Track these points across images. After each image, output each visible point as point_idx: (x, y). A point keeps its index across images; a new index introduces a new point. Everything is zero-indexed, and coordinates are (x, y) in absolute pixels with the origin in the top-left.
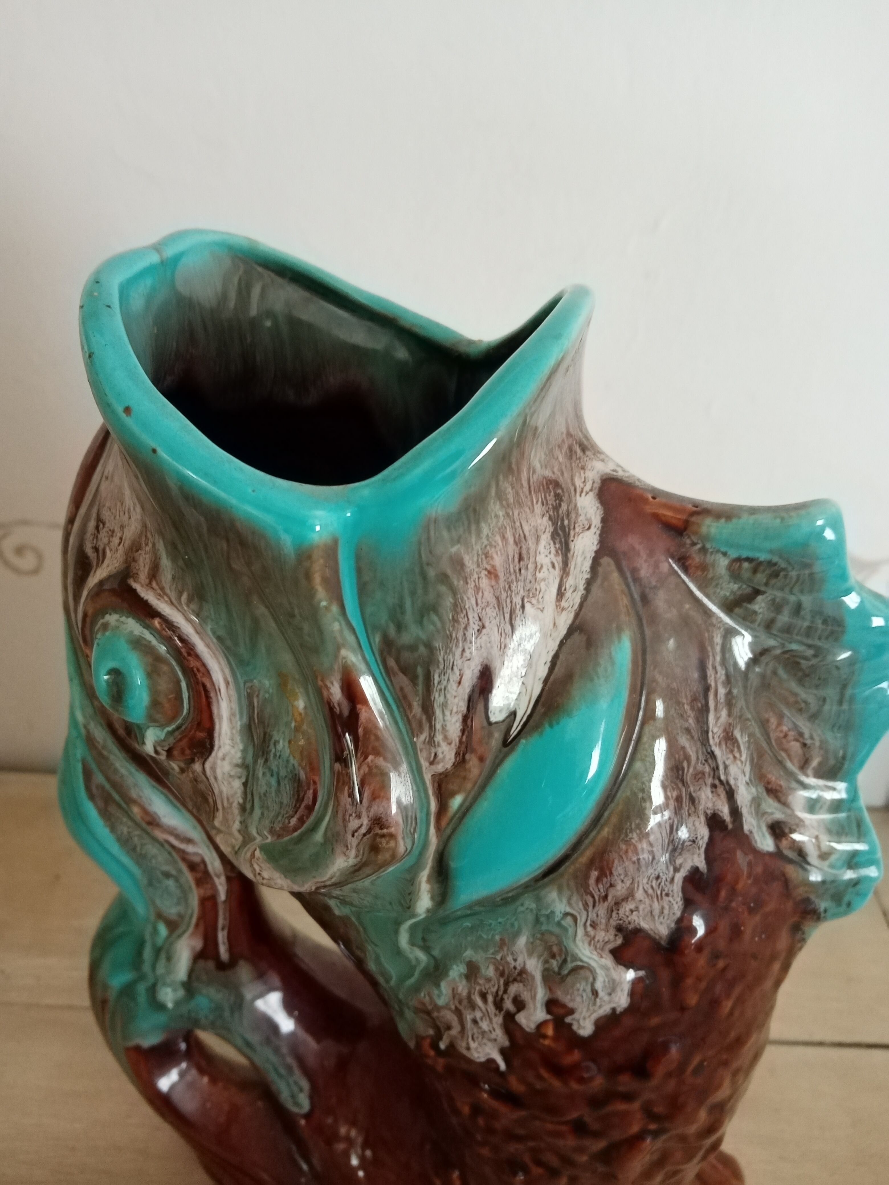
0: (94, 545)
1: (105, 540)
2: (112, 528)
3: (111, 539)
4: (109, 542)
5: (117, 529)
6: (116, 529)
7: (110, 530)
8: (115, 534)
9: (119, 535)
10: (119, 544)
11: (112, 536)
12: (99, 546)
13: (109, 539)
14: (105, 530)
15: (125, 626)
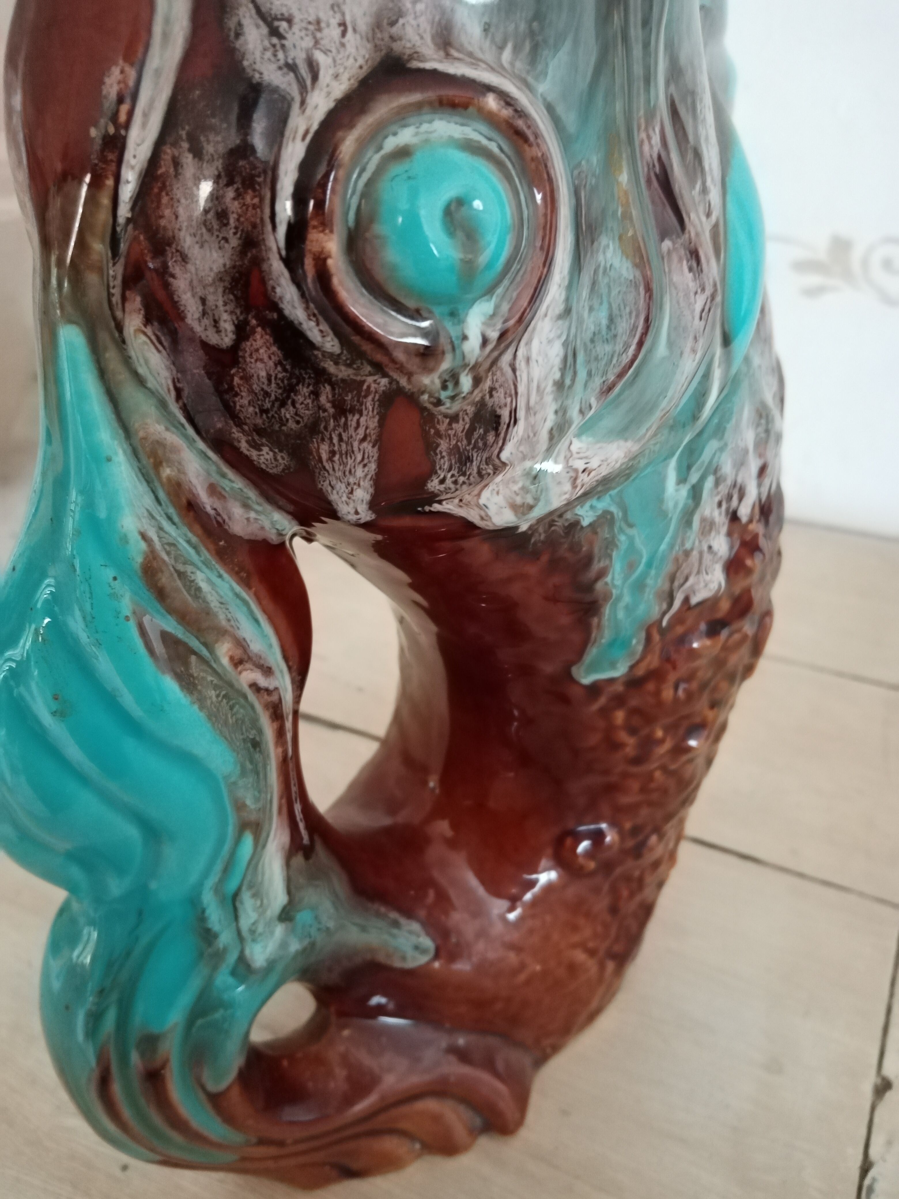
0: (282, 62)
1: (308, 42)
2: (312, 18)
3: (319, 35)
4: (317, 42)
5: (326, 15)
6: (322, 15)
7: (310, 23)
8: (323, 25)
9: (334, 22)
10: (344, 34)
11: (319, 30)
12: (294, 59)
13: (314, 37)
14: (296, 28)
15: (435, 135)
